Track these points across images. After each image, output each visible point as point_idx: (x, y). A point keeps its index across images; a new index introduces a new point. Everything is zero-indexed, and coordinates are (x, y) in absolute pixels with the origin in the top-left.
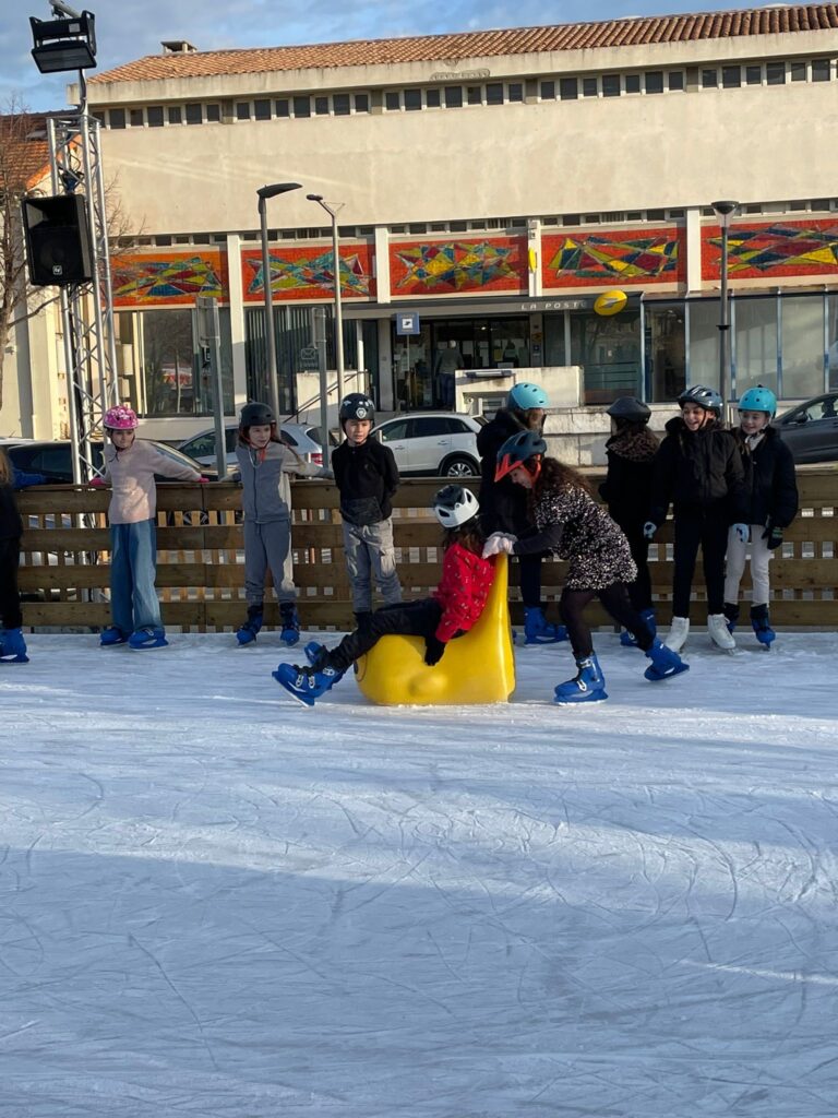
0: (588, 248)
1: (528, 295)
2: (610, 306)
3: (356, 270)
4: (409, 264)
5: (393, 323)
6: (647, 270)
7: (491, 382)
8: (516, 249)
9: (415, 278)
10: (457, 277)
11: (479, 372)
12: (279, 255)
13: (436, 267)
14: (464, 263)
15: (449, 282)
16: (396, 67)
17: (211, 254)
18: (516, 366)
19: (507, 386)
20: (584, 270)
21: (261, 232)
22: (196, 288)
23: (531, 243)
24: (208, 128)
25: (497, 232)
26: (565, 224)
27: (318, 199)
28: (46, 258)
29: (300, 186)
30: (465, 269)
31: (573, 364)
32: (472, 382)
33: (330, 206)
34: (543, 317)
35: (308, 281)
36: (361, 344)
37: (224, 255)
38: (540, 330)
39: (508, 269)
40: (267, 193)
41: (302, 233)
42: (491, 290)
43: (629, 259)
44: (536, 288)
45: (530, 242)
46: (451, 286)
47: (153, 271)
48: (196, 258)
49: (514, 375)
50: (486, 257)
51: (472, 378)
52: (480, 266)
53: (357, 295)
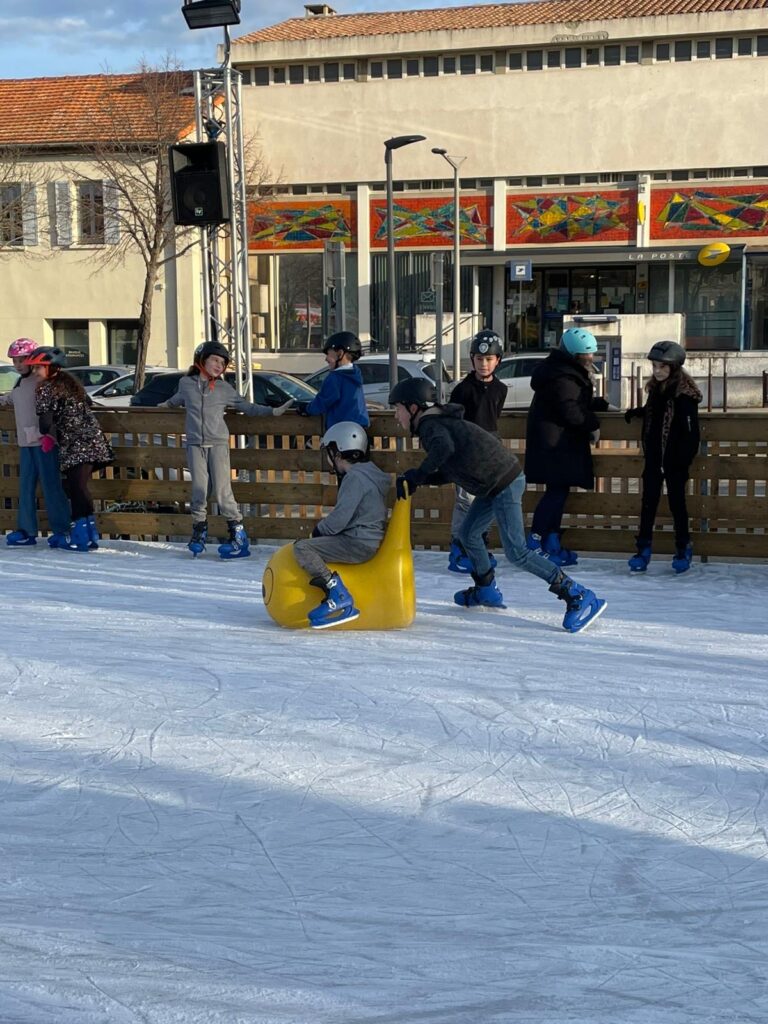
0: (695, 202)
1: (635, 246)
2: (713, 257)
3: (475, 219)
4: (524, 215)
5: (508, 270)
6: (751, 224)
7: (597, 327)
8: (626, 202)
9: (530, 228)
10: (569, 228)
11: (586, 317)
12: (403, 205)
13: (550, 218)
14: (576, 215)
15: (562, 232)
16: (521, 29)
17: (342, 203)
18: (622, 312)
19: (612, 331)
20: (689, 223)
21: (387, 182)
22: (327, 234)
23: (640, 197)
24: (344, 85)
25: (609, 186)
26: (673, 179)
27: (442, 152)
28: (189, 199)
29: (423, 138)
30: (577, 220)
31: (676, 312)
33: (453, 159)
34: (650, 268)
35: (430, 229)
36: (476, 289)
37: (354, 203)
38: (646, 279)
39: (618, 221)
40: (393, 144)
41: (427, 184)
42: (601, 240)
43: (734, 213)
44: (644, 239)
45: (640, 195)
46: (563, 236)
47: (289, 218)
48: (328, 206)
49: (619, 321)
50: (597, 209)
52: (591, 218)
53: (475, 243)
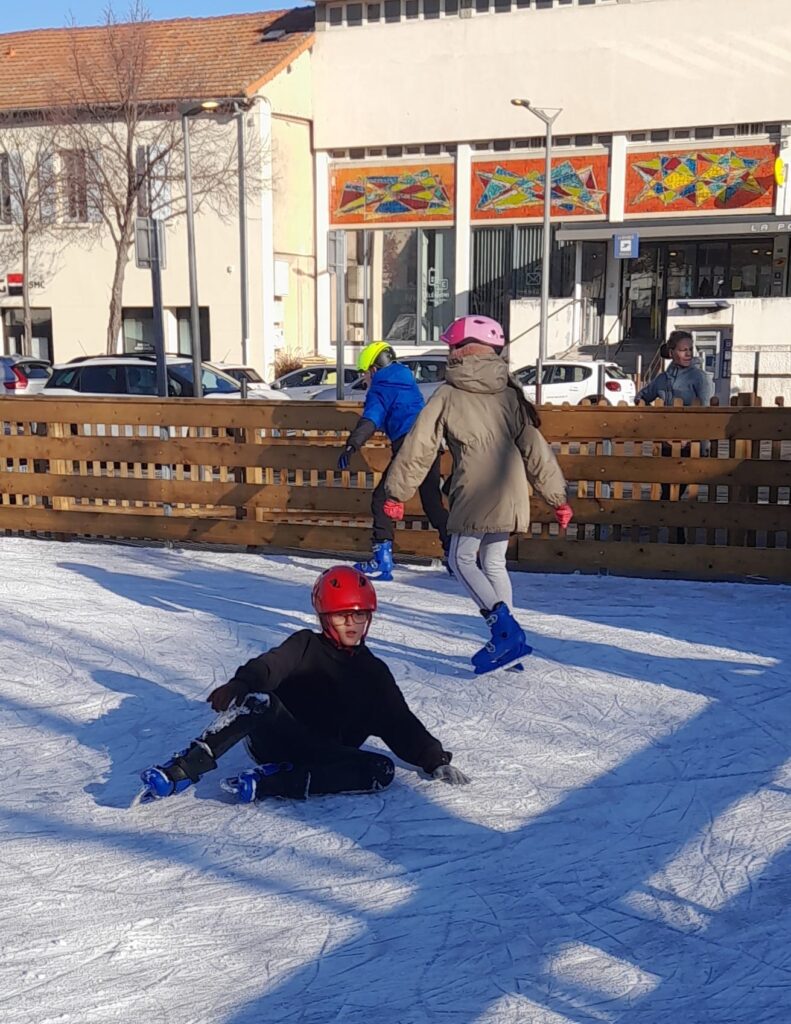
1: (774, 213)
3: (590, 184)
4: (646, 177)
7: (707, 314)
8: (766, 159)
9: (652, 193)
10: (697, 193)
11: (692, 302)
12: (509, 168)
13: (677, 180)
14: (707, 176)
15: (688, 197)
17: (442, 167)
19: (723, 318)
22: (423, 205)
23: (782, 153)
27: (525, 104)
30: (707, 183)
32: (685, 314)
33: (541, 112)
35: (538, 196)
36: (579, 269)
37: (454, 166)
38: (784, 254)
41: (536, 141)
42: (734, 207)
44: (784, 206)
45: (781, 151)
46: (688, 202)
47: (381, 186)
48: (425, 170)
49: (734, 306)
50: (731, 169)
51: (685, 309)
52: (724, 180)
53: (589, 213)
